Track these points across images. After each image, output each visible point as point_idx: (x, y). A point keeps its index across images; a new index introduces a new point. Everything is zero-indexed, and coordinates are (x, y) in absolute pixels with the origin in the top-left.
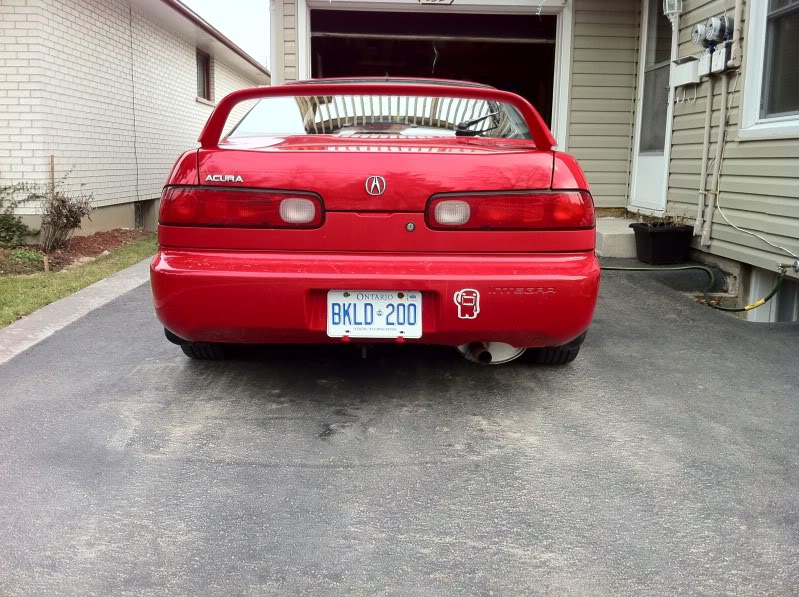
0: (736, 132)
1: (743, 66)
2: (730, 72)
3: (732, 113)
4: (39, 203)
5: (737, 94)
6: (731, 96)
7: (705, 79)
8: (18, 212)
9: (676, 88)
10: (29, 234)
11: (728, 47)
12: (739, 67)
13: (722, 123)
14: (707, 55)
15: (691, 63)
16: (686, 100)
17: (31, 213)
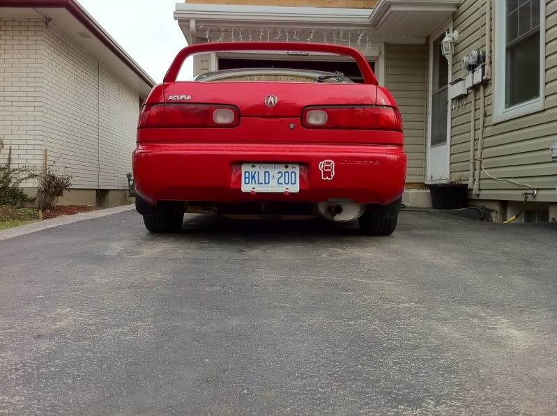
0: (491, 120)
1: (493, 79)
2: (485, 83)
3: (487, 108)
4: (36, 180)
5: (490, 97)
6: (487, 98)
7: (470, 91)
8: (21, 185)
9: (453, 100)
10: (28, 200)
11: (483, 67)
12: (490, 80)
13: (482, 116)
14: (471, 75)
15: (461, 82)
16: (459, 107)
17: (30, 186)
